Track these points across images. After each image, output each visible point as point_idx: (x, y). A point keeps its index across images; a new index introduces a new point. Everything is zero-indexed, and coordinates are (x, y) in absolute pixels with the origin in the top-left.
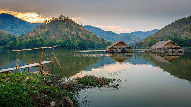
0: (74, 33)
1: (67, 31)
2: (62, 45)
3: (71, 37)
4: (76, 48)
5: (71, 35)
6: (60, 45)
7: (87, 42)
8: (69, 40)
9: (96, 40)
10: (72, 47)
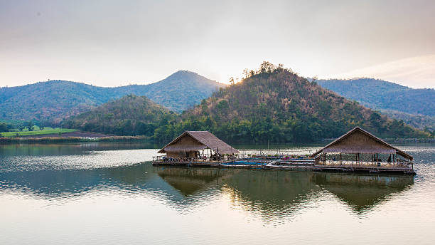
0: (286, 102)
1: (268, 99)
2: (249, 133)
3: (275, 112)
4: (283, 140)
5: (276, 108)
6: (245, 133)
7: (321, 123)
8: (268, 120)
9: (353, 117)
10: (274, 138)
